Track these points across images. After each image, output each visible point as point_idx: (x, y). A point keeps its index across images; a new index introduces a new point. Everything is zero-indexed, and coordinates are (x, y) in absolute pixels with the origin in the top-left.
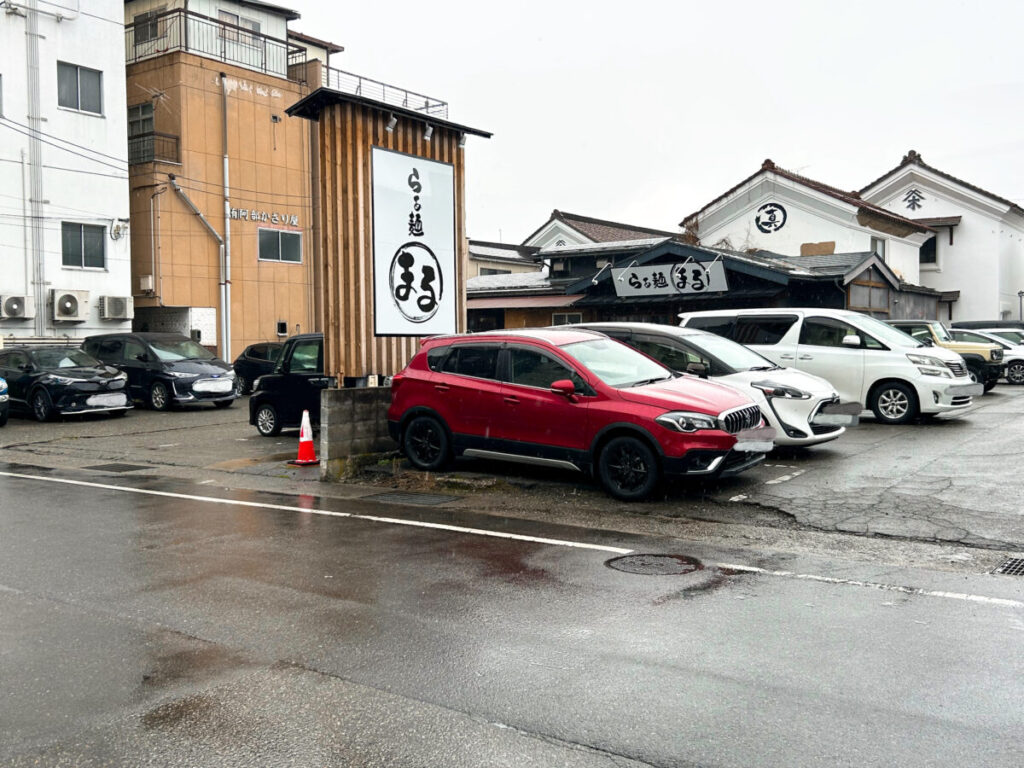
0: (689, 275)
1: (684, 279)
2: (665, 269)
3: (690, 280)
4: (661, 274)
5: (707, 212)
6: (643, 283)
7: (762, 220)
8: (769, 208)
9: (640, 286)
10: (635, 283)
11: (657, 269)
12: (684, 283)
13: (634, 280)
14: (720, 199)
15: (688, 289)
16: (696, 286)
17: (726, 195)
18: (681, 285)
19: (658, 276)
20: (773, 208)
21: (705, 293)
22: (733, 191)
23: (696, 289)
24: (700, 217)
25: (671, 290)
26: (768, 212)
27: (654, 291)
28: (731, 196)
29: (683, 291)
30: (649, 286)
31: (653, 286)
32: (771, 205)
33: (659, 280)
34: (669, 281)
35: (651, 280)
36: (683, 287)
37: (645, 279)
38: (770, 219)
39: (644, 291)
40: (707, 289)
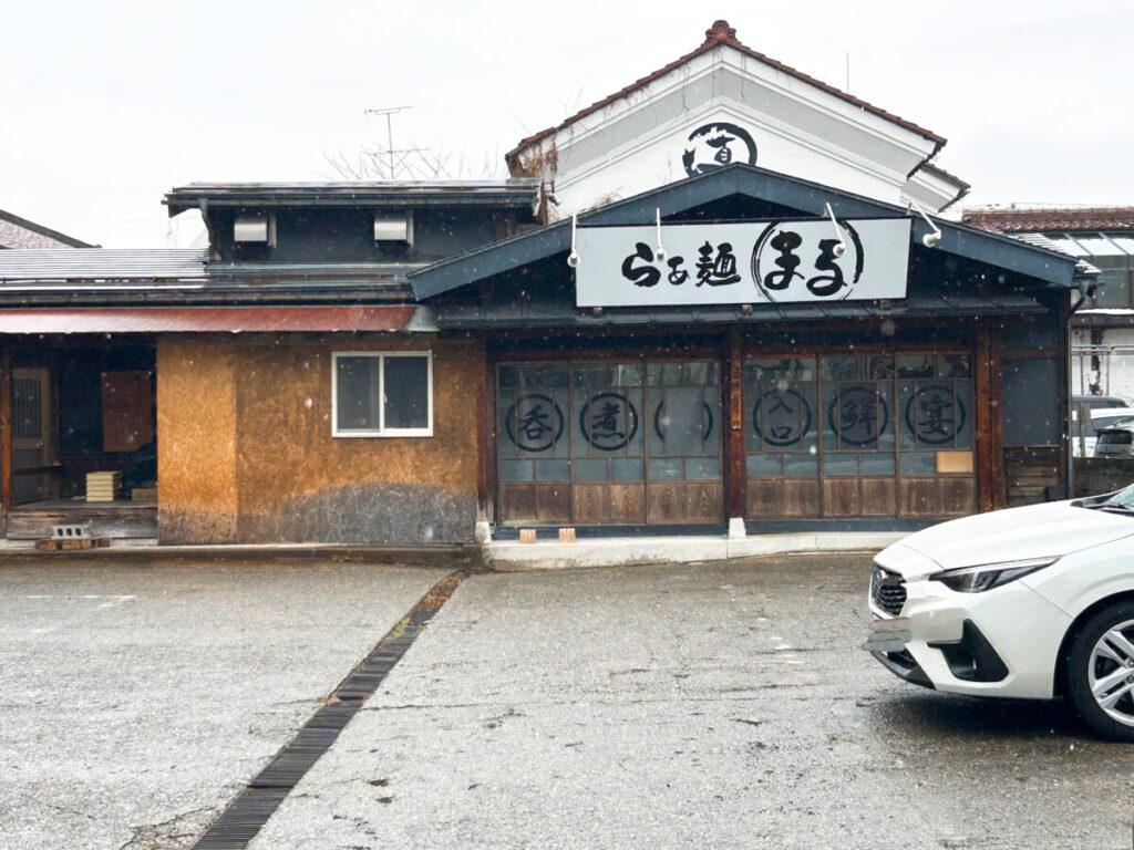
0: (808, 253)
1: (789, 264)
2: (742, 236)
3: (807, 267)
4: (725, 249)
5: (579, 127)
6: (665, 270)
7: (698, 160)
8: (714, 134)
9: (654, 277)
10: (641, 271)
11: (716, 234)
12: (788, 275)
13: (638, 263)
14: (611, 100)
15: (797, 292)
16: (817, 285)
17: (626, 93)
18: (777, 280)
19: (714, 256)
20: (724, 133)
21: (843, 303)
22: (642, 84)
23: (817, 292)
24: (562, 139)
25: (745, 292)
26: (713, 143)
27: (694, 293)
28: (638, 97)
29: (779, 296)
30: (680, 281)
31: (693, 279)
32: (721, 126)
33: (717, 265)
34: (743, 268)
35: (691, 265)
36: (784, 285)
37: (675, 262)
38: (718, 157)
39: (663, 294)
40: (851, 291)
